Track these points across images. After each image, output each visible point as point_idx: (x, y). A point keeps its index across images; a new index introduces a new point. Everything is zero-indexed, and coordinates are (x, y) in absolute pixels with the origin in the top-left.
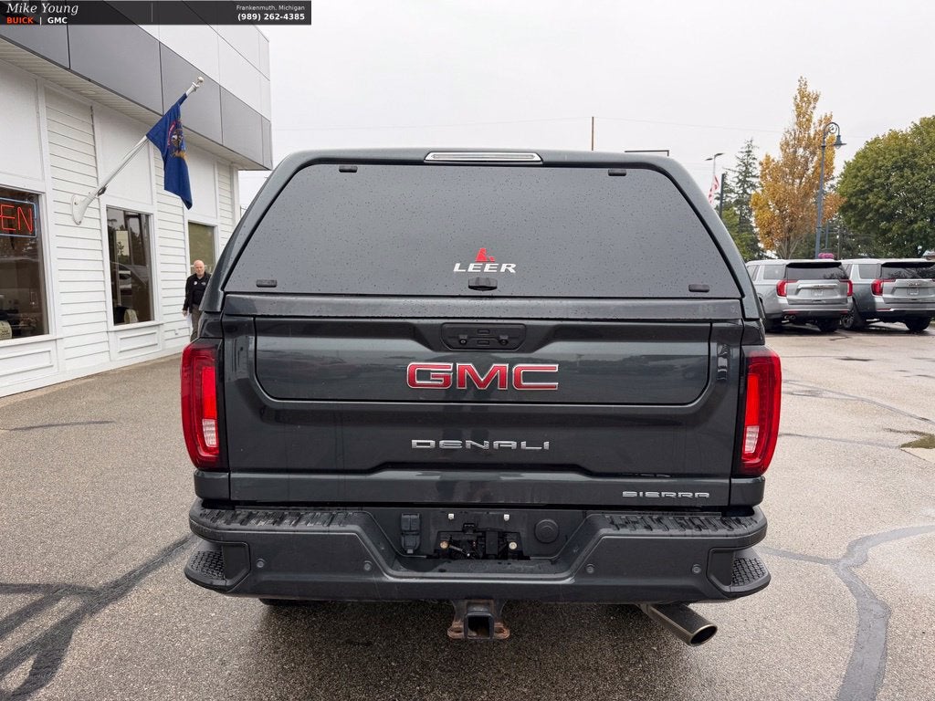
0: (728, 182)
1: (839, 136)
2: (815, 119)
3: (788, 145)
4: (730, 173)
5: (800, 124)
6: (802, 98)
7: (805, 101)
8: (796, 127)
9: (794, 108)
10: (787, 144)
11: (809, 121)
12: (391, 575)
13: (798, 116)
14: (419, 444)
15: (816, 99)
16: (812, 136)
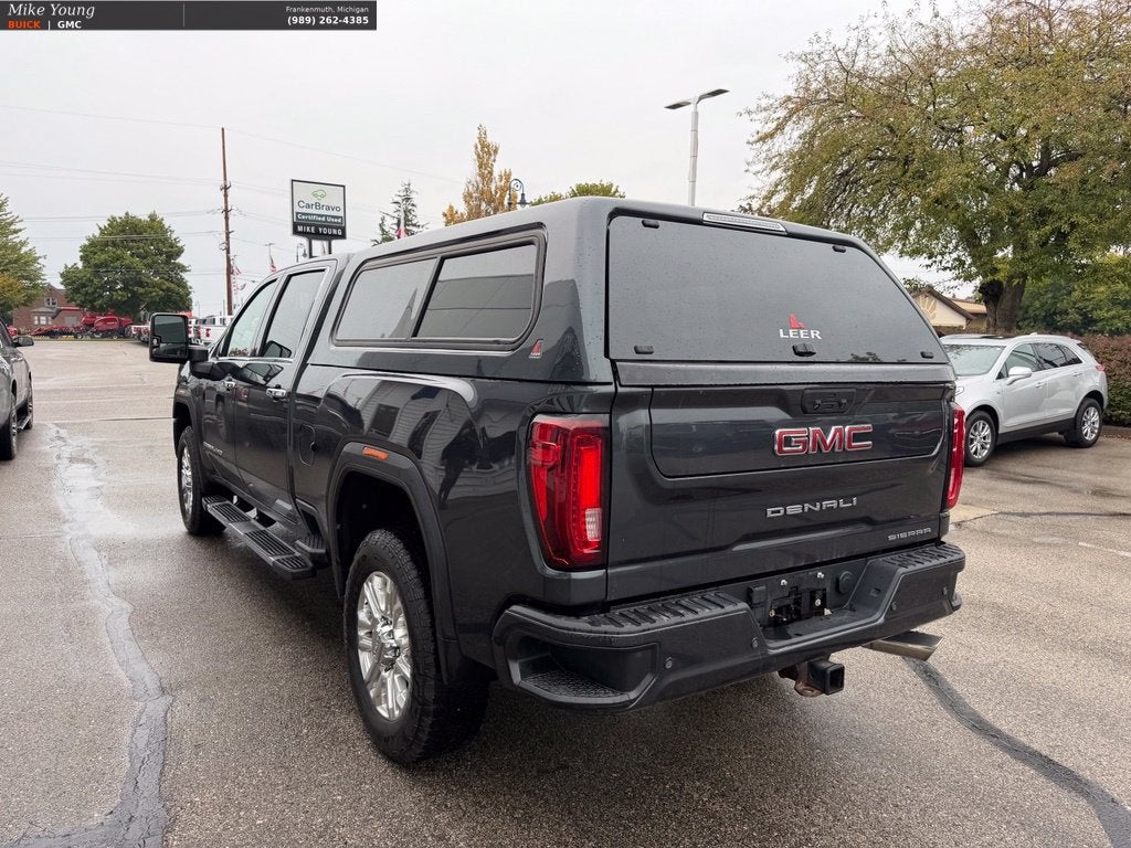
0: (386, 229)
1: (523, 195)
2: (496, 174)
3: (471, 197)
4: (387, 218)
5: (482, 176)
6: (482, 148)
7: (486, 153)
8: (479, 179)
9: (475, 157)
10: (470, 195)
11: (491, 173)
12: (774, 649)
13: (480, 167)
14: (773, 512)
15: (496, 151)
16: (493, 190)
